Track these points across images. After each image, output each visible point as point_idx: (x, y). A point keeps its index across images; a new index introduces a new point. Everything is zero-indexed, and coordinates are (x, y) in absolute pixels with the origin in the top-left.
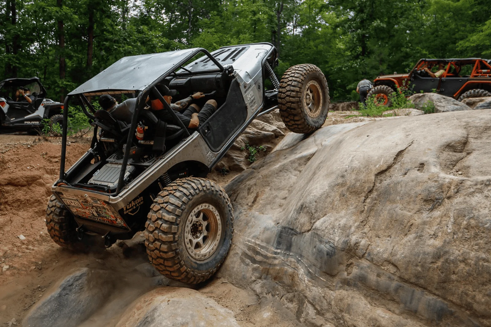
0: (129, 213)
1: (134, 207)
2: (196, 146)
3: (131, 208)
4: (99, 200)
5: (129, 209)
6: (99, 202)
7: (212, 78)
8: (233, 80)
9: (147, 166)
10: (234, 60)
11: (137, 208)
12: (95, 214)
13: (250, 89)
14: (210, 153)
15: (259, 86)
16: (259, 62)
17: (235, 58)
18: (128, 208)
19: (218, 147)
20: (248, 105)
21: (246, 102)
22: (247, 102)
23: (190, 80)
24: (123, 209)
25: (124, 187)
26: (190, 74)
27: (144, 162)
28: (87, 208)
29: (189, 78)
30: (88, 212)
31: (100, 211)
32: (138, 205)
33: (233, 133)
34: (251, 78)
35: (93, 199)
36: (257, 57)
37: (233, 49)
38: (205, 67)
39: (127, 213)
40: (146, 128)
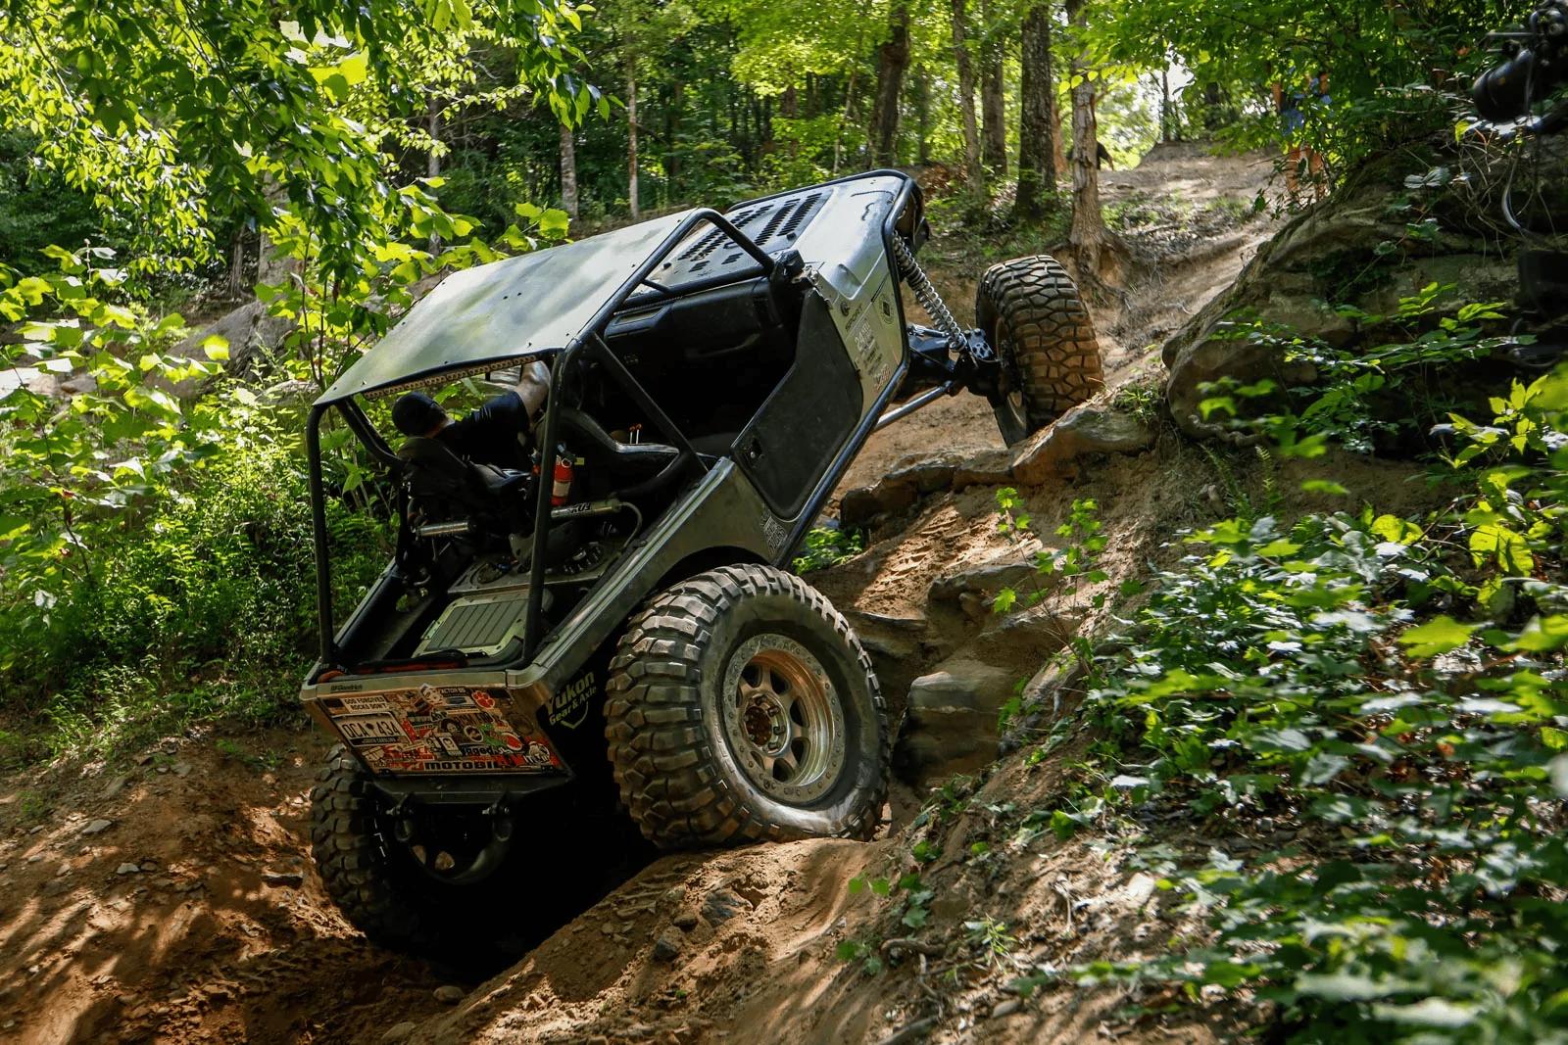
0: (564, 723)
1: (575, 705)
2: (729, 503)
3: (565, 707)
4: (469, 692)
5: (560, 711)
6: (469, 701)
7: (742, 297)
8: (808, 294)
9: (591, 584)
10: (792, 237)
11: (582, 706)
12: (452, 748)
13: (860, 318)
14: (770, 524)
15: (885, 305)
16: (872, 232)
17: (796, 231)
18: (559, 706)
19: (791, 503)
20: (860, 366)
21: (855, 359)
22: (857, 358)
23: (670, 313)
24: (544, 708)
25: (545, 640)
26: (665, 295)
27: (577, 572)
28: (422, 733)
29: (664, 310)
30: (426, 749)
31: (469, 731)
32: (583, 698)
33: (828, 457)
34: (858, 283)
35: (448, 694)
36: (863, 218)
37: (779, 203)
38: (701, 272)
39: (558, 723)
40: (580, 461)
